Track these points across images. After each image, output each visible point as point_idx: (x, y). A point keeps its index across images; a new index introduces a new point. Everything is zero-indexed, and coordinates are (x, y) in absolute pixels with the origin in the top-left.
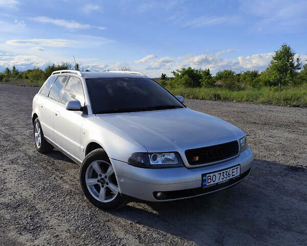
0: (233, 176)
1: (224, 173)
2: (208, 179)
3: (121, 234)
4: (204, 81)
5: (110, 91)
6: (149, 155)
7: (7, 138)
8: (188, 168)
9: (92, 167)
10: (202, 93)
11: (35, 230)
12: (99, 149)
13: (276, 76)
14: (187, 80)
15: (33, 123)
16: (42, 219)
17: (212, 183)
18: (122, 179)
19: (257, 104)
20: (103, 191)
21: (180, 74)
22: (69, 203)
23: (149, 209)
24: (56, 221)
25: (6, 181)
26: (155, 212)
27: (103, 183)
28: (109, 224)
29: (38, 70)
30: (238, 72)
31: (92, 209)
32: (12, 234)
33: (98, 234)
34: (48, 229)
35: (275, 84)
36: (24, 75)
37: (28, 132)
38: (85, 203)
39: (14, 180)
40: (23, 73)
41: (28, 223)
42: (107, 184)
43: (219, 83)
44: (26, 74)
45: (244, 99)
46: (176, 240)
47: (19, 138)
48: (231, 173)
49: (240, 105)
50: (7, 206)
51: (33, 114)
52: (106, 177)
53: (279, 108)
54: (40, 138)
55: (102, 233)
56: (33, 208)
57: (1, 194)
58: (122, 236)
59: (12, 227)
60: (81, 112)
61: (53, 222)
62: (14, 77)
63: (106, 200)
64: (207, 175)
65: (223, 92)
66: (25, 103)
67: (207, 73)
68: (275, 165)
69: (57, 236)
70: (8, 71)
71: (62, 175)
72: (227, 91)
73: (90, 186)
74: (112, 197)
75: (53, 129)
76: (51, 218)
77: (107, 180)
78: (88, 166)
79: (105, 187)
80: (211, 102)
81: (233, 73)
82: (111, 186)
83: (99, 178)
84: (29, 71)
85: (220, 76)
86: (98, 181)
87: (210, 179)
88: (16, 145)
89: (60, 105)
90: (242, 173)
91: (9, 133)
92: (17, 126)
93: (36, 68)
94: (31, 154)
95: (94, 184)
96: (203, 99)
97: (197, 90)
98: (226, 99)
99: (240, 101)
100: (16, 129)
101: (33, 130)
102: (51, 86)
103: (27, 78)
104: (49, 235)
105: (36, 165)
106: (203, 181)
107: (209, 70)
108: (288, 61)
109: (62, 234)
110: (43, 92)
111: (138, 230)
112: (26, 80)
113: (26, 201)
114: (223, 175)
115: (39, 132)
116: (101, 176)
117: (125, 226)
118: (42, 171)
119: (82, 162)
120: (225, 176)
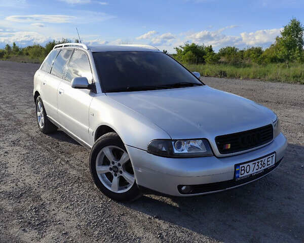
0: (268, 165)
1: (258, 162)
2: (241, 170)
3: (139, 232)
4: (208, 58)
5: (120, 67)
6: (173, 142)
7: (8, 116)
8: (218, 158)
9: (103, 152)
10: (207, 70)
11: (41, 225)
12: (111, 133)
13: (284, 52)
14: (190, 56)
15: (35, 102)
16: (48, 212)
17: (246, 174)
18: (140, 169)
19: (265, 81)
20: (116, 180)
21: (183, 50)
22: (77, 193)
23: (169, 201)
24: (64, 215)
25: (8, 165)
26: (175, 204)
27: (116, 172)
28: (124, 218)
29: (38, 47)
30: (241, 49)
31: (104, 199)
32: (15, 231)
33: (112, 232)
34: (55, 225)
35: (282, 61)
36: (25, 52)
37: (29, 111)
38: (96, 193)
39: (16, 164)
40: (23, 49)
41: (32, 217)
42: (121, 172)
43: (223, 59)
44: (26, 50)
45: (251, 76)
46: (204, 240)
47: (20, 117)
48: (266, 162)
49: (248, 82)
50: (9, 195)
51: (34, 92)
52: (119, 165)
53: (289, 86)
54: (43, 118)
55: (118, 230)
56: (37, 198)
57: (2, 181)
58: (141, 235)
59: (14, 222)
60: (89, 91)
61: (61, 216)
62: (15, 54)
63: (119, 190)
64: (241, 166)
65: (228, 69)
66: (26, 80)
67: (210, 49)
68: (299, 149)
69: (66, 234)
70: (8, 47)
71: (69, 159)
72: (232, 68)
73: (101, 175)
74: (126, 188)
75: (56, 109)
76: (58, 211)
77: (120, 168)
78: (99, 152)
79: (118, 176)
80: (217, 79)
81: (237, 49)
82: (126, 175)
83: (112, 166)
84: (30, 47)
85: (223, 53)
86: (111, 169)
87: (244, 170)
88: (17, 124)
89: (64, 82)
90: (277, 162)
91: (10, 111)
92: (18, 104)
93: (36, 44)
94: (34, 135)
95: (106, 172)
96: (208, 76)
97: (201, 66)
98: (232, 76)
99: (247, 78)
100: (17, 107)
101: (35, 109)
102: (53, 61)
103: (27, 54)
104: (57, 233)
105: (40, 147)
106: (236, 172)
107: (211, 46)
108: (297, 37)
109: (72, 231)
110: (45, 68)
111: (159, 227)
112: (26, 57)
113: (30, 189)
114: (258, 165)
115: (42, 111)
116: (113, 163)
117: (143, 222)
118: (46, 154)
119: (91, 147)
120: (260, 166)
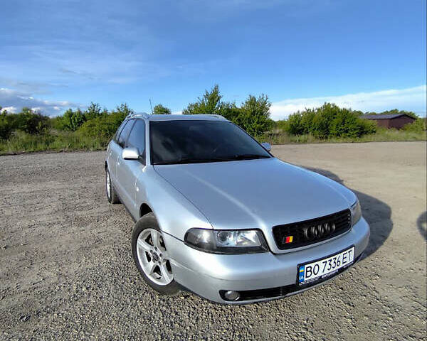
1: (331, 260)
2: (307, 272)
8: (274, 254)
17: (313, 276)
48: (341, 259)
64: (306, 266)
87: (310, 271)
90: (356, 257)
114: (330, 264)
120: (333, 265)
